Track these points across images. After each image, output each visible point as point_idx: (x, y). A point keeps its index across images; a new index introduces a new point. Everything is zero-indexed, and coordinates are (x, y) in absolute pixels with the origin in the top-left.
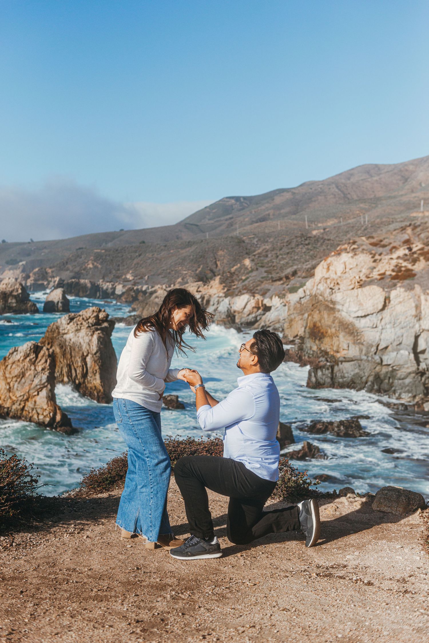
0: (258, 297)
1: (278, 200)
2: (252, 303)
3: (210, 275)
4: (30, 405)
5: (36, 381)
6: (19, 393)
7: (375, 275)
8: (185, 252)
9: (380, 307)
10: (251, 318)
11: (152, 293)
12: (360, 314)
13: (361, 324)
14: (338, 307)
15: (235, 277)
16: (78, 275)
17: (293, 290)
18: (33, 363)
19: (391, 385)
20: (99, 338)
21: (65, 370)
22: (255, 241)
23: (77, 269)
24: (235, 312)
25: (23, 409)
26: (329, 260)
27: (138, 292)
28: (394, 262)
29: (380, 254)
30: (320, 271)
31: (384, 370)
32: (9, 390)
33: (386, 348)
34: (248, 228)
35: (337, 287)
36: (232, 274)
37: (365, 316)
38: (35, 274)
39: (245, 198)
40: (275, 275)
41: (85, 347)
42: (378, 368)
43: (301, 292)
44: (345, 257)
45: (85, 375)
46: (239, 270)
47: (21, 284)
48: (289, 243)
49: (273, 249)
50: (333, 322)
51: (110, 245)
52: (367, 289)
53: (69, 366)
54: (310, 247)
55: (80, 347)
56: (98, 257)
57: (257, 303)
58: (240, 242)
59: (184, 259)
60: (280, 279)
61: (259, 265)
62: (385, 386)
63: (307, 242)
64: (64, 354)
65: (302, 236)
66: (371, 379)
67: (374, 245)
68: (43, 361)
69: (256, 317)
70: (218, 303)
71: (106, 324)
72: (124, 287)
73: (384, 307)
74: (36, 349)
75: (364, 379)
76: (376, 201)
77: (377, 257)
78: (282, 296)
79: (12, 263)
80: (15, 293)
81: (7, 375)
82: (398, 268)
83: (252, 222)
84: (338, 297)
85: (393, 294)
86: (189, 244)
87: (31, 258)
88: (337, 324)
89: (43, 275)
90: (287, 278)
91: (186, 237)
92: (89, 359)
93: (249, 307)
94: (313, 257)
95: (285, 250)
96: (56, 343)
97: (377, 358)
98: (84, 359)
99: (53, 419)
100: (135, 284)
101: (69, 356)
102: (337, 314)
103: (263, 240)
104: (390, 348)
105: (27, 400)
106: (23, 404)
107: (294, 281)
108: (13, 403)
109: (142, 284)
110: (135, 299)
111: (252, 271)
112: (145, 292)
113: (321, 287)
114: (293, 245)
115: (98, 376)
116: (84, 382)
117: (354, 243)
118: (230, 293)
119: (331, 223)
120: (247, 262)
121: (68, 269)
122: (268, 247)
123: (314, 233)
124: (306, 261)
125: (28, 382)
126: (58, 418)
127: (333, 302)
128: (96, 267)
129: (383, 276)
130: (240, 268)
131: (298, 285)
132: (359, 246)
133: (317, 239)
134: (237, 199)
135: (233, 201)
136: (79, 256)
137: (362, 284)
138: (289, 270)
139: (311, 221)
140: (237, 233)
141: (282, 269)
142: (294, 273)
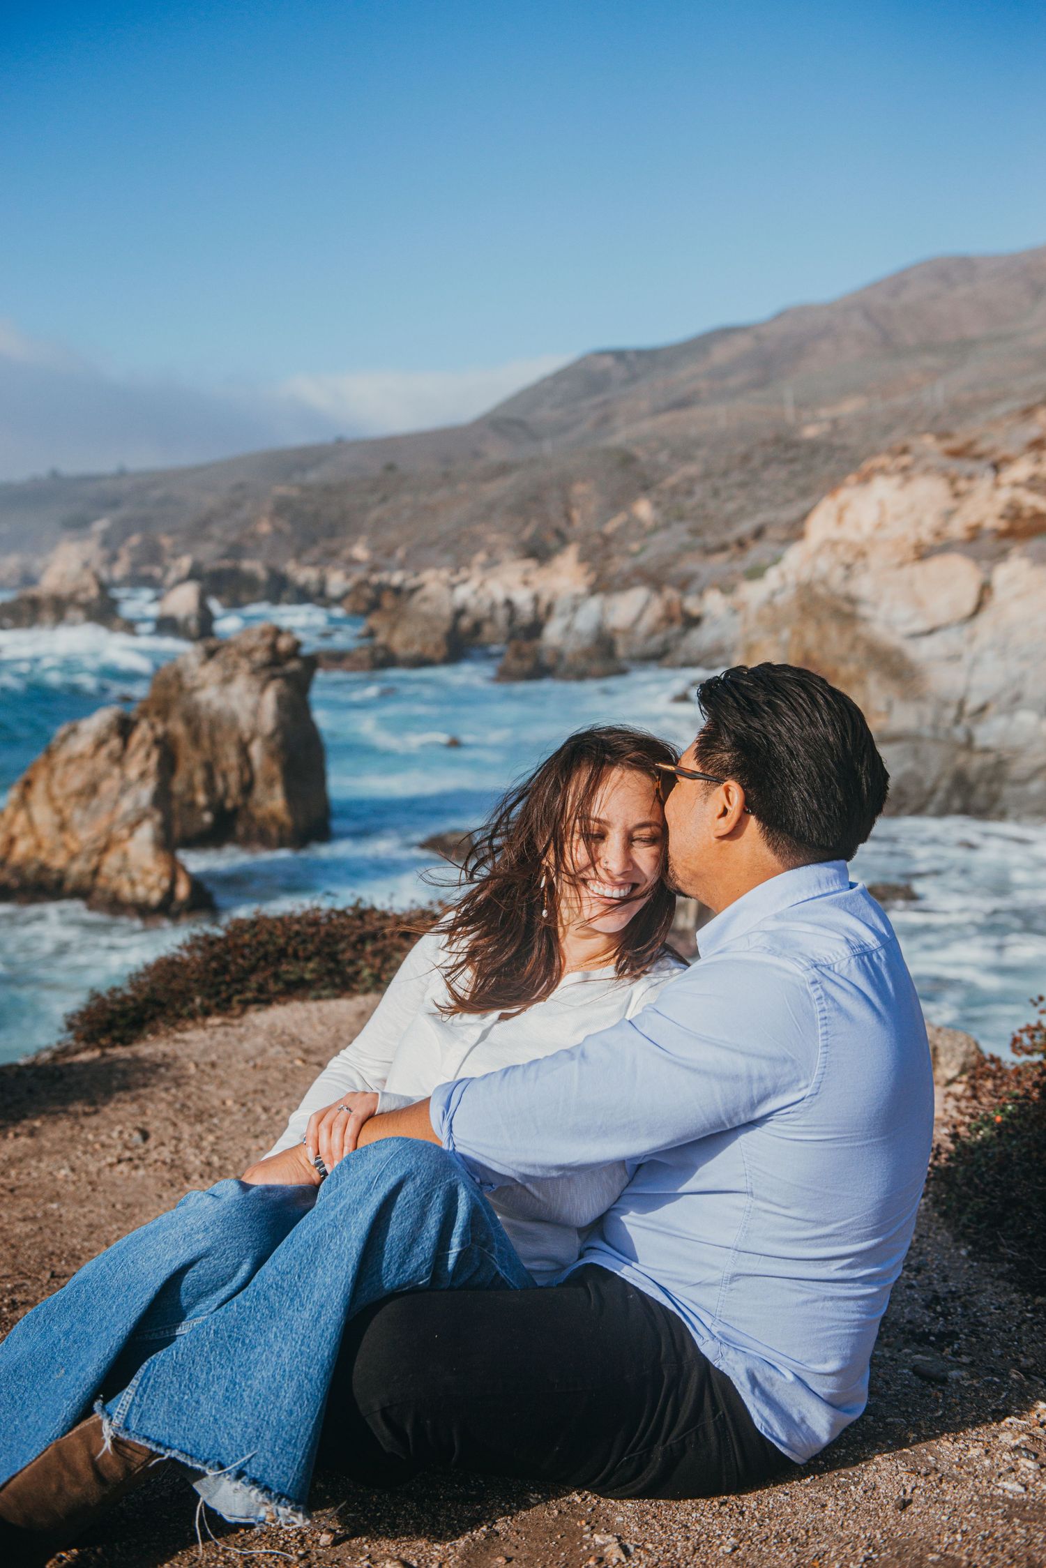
0: (670, 593)
1: (720, 354)
2: (657, 609)
3: (553, 542)
4: (112, 861)
5: (127, 804)
6: (85, 834)
7: (957, 529)
8: (493, 490)
9: (969, 606)
10: (655, 644)
11: (413, 591)
12: (920, 625)
13: (921, 651)
14: (864, 610)
15: (614, 547)
16: (236, 551)
17: (756, 573)
18: (118, 759)
19: (994, 798)
20: (280, 699)
21: (199, 776)
22: (663, 457)
23: (233, 537)
24: (615, 630)
25: (96, 872)
26: (844, 495)
27: (381, 588)
28: (1004, 495)
29: (970, 477)
30: (820, 525)
31: (977, 762)
32: (63, 827)
33: (983, 709)
34: (646, 426)
35: (859, 563)
36: (607, 539)
37: (931, 632)
38: (132, 550)
39: (640, 353)
40: (711, 539)
41: (245, 721)
42: (962, 758)
43: (773, 576)
44: (883, 488)
45: (247, 788)
46: (623, 529)
47: (96, 576)
48: (746, 458)
49: (707, 475)
50: (853, 647)
51: (312, 477)
52: (935, 566)
53: (209, 768)
54: (798, 467)
55: (234, 720)
56: (282, 508)
57: (668, 607)
58: (627, 460)
59: (491, 507)
60: (723, 548)
61: (671, 515)
62: (979, 799)
63: (791, 454)
64: (195, 739)
65: (777, 440)
66: (945, 783)
67: (956, 454)
68: (141, 754)
69: (666, 642)
70: (575, 609)
71: (294, 665)
72: (348, 576)
73: (979, 607)
74: (124, 727)
75: (928, 785)
76: (963, 348)
77: (962, 485)
78: (727, 589)
79: (77, 525)
80: (82, 597)
81: (56, 790)
82: (1014, 512)
83: (656, 412)
84: (863, 586)
85: (1002, 574)
86: (503, 469)
87: (124, 512)
88: (860, 652)
89: (153, 554)
90: (741, 544)
91: (497, 452)
92: (256, 750)
93: (649, 619)
94: (805, 492)
95: (737, 477)
96: (176, 712)
97: (959, 734)
98: (243, 748)
99: (170, 894)
100: (375, 569)
101: (206, 743)
102: (862, 629)
103: (683, 454)
104: (992, 710)
105: (105, 850)
106: (95, 860)
107: (757, 552)
108: (73, 857)
109: (392, 570)
110: (374, 606)
111: (656, 529)
112: (397, 591)
113: (823, 564)
114: (756, 462)
115: (278, 791)
116: (245, 805)
117: (905, 451)
118: (602, 586)
119: (850, 407)
120: (644, 509)
121: (209, 538)
122: (693, 469)
123: (810, 432)
124: (788, 501)
125: (107, 806)
126: (182, 890)
127: (852, 600)
128: (278, 532)
129: (975, 532)
130: (626, 525)
131: (767, 560)
132: (918, 458)
133: (814, 448)
134: (619, 355)
135: (608, 362)
136: (236, 505)
137: (923, 553)
138: (745, 527)
139: (800, 405)
140: (619, 437)
141: (729, 522)
142: (759, 533)
